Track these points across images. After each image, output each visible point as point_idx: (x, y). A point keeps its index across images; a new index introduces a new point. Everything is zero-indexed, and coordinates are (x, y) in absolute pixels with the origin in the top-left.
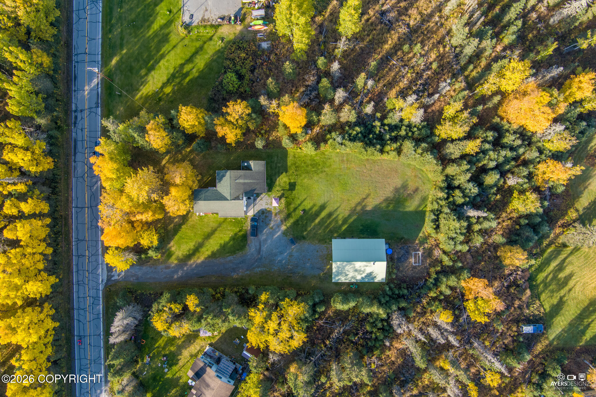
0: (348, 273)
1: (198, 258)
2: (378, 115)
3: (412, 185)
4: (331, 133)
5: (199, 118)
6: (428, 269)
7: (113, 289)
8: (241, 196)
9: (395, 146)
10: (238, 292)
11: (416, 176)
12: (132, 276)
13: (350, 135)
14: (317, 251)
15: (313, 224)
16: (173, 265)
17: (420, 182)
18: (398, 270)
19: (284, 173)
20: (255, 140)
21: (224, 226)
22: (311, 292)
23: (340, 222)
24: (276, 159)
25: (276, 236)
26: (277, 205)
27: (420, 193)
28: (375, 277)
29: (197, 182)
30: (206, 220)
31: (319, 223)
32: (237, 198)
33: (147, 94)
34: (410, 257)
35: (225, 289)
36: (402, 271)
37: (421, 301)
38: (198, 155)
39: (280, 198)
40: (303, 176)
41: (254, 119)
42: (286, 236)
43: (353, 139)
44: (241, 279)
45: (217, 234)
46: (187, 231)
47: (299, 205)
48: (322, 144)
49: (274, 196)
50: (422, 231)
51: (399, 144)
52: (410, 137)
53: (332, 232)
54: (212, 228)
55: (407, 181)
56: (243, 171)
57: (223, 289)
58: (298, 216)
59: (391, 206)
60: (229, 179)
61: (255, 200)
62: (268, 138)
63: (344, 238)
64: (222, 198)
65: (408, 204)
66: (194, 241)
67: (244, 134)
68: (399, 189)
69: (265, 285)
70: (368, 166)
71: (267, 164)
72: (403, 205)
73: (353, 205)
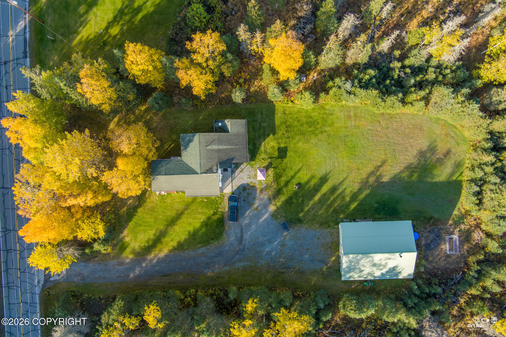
0: (363, 269)
1: (160, 251)
2: (397, 53)
3: (441, 147)
4: (333, 79)
5: (153, 61)
6: (465, 257)
7: (52, 292)
8: (215, 168)
9: (422, 93)
10: (214, 294)
11: (447, 135)
12: (77, 276)
13: (360, 81)
14: (318, 238)
15: (312, 202)
16: (128, 261)
17: (453, 143)
18: (427, 260)
19: (271, 136)
20: (231, 92)
21: (193, 207)
22: (312, 293)
23: (348, 199)
24: (259, 116)
25: (263, 219)
26: (263, 178)
27: (453, 157)
28: (400, 272)
29: (154, 150)
30: (169, 201)
31: (320, 200)
32: (210, 171)
33: (88, 37)
34: (443, 243)
35: (197, 291)
36: (432, 262)
37: (458, 301)
38: (156, 114)
39: (267, 168)
40: (297, 138)
41: (230, 62)
42: (276, 219)
43: (365, 86)
44: (218, 277)
45: (184, 219)
46: (145, 215)
47: (293, 177)
48: (322, 95)
49: (258, 166)
50: (457, 207)
51: (427, 91)
52: (440, 82)
53: (337, 213)
54: (177, 210)
55: (435, 141)
56: (216, 134)
57: (194, 290)
58: (292, 192)
59: (416, 175)
60: (198, 145)
61: (233, 172)
62: (248, 89)
63: (354, 221)
64: (190, 171)
65: (436, 172)
66: (155, 229)
67: (217, 84)
68: (426, 152)
69: (250, 285)
70: (383, 123)
71: (248, 123)
72: (431, 173)
73: (364, 176)
